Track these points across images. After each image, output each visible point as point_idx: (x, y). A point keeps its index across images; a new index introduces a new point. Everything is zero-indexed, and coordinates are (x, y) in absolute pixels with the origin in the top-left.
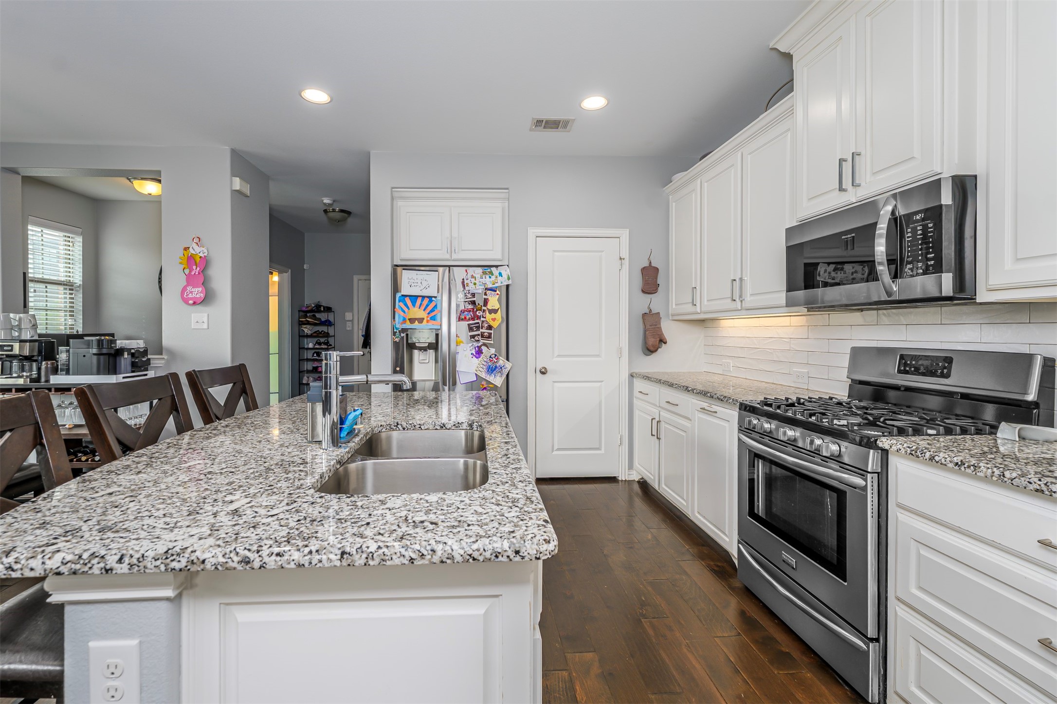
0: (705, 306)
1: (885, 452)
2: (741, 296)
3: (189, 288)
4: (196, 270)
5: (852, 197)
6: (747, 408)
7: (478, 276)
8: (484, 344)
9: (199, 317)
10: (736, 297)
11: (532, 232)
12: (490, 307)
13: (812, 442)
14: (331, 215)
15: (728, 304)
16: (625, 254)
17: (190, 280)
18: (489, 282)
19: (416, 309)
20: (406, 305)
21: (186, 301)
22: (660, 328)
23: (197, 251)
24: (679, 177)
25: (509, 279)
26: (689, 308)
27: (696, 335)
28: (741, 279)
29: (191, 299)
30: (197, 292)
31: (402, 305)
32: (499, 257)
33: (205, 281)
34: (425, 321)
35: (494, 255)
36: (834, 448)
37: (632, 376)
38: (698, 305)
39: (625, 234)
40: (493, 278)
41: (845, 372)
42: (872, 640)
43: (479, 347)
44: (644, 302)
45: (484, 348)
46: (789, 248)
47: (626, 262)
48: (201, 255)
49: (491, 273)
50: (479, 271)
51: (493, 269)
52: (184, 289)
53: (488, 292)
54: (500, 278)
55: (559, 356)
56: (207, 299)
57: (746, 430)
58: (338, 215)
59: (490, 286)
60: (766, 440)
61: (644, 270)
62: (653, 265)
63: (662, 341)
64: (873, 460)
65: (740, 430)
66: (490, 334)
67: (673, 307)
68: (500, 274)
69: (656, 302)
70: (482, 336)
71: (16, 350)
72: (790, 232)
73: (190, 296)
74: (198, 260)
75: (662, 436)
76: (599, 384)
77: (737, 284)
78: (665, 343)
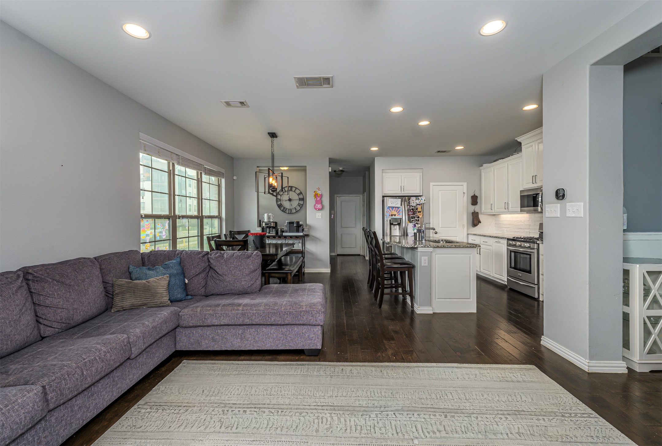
0: (495, 210)
1: (539, 244)
2: (508, 208)
3: (316, 205)
4: (319, 199)
5: (535, 186)
6: (509, 239)
7: (414, 200)
8: (417, 223)
9: (319, 214)
10: (506, 208)
11: (431, 184)
12: (418, 210)
13: (524, 245)
14: (337, 172)
15: (503, 210)
16: (465, 191)
17: (317, 202)
18: (418, 202)
19: (393, 211)
20: (390, 210)
21: (316, 209)
22: (479, 218)
23: (319, 193)
24: (485, 165)
25: (425, 201)
26: (490, 211)
27: (492, 220)
28: (508, 203)
29: (318, 208)
30: (319, 206)
31: (388, 210)
32: (419, 192)
33: (321, 202)
34: (396, 215)
35: (417, 192)
36: (528, 245)
37: (468, 234)
38: (493, 210)
39: (465, 184)
40: (419, 200)
41: (538, 230)
42: (536, 285)
43: (415, 224)
44: (472, 208)
45: (416, 225)
46: (521, 196)
47: (466, 194)
48: (320, 194)
49: (419, 199)
50: (415, 198)
51: (419, 197)
52: (315, 205)
53: (418, 205)
54: (421, 200)
55: (441, 227)
56: (322, 209)
57: (509, 245)
58: (340, 172)
59: (418, 203)
60: (514, 247)
61: (472, 197)
62: (476, 195)
63: (480, 222)
64: (536, 246)
65: (507, 246)
66: (419, 220)
67: (483, 210)
68: (422, 199)
69: (477, 208)
70: (416, 220)
71: (272, 225)
72: (521, 191)
73: (317, 207)
74: (319, 195)
75: (481, 253)
76: (456, 237)
77: (506, 204)
78: (480, 223)
